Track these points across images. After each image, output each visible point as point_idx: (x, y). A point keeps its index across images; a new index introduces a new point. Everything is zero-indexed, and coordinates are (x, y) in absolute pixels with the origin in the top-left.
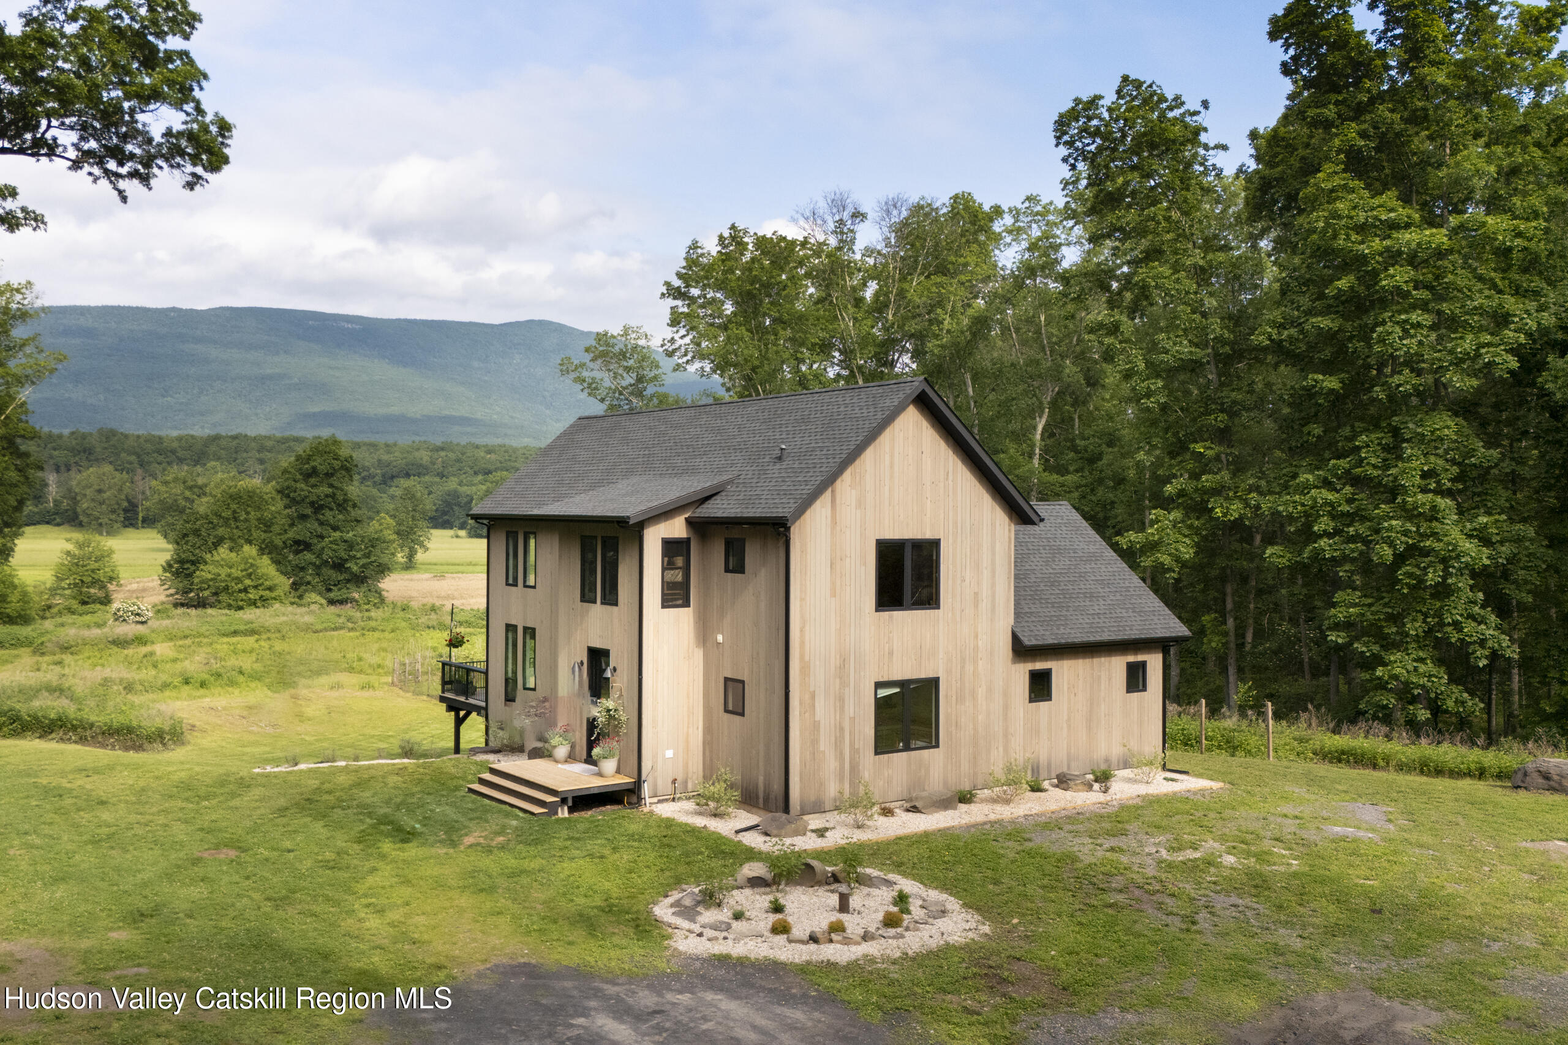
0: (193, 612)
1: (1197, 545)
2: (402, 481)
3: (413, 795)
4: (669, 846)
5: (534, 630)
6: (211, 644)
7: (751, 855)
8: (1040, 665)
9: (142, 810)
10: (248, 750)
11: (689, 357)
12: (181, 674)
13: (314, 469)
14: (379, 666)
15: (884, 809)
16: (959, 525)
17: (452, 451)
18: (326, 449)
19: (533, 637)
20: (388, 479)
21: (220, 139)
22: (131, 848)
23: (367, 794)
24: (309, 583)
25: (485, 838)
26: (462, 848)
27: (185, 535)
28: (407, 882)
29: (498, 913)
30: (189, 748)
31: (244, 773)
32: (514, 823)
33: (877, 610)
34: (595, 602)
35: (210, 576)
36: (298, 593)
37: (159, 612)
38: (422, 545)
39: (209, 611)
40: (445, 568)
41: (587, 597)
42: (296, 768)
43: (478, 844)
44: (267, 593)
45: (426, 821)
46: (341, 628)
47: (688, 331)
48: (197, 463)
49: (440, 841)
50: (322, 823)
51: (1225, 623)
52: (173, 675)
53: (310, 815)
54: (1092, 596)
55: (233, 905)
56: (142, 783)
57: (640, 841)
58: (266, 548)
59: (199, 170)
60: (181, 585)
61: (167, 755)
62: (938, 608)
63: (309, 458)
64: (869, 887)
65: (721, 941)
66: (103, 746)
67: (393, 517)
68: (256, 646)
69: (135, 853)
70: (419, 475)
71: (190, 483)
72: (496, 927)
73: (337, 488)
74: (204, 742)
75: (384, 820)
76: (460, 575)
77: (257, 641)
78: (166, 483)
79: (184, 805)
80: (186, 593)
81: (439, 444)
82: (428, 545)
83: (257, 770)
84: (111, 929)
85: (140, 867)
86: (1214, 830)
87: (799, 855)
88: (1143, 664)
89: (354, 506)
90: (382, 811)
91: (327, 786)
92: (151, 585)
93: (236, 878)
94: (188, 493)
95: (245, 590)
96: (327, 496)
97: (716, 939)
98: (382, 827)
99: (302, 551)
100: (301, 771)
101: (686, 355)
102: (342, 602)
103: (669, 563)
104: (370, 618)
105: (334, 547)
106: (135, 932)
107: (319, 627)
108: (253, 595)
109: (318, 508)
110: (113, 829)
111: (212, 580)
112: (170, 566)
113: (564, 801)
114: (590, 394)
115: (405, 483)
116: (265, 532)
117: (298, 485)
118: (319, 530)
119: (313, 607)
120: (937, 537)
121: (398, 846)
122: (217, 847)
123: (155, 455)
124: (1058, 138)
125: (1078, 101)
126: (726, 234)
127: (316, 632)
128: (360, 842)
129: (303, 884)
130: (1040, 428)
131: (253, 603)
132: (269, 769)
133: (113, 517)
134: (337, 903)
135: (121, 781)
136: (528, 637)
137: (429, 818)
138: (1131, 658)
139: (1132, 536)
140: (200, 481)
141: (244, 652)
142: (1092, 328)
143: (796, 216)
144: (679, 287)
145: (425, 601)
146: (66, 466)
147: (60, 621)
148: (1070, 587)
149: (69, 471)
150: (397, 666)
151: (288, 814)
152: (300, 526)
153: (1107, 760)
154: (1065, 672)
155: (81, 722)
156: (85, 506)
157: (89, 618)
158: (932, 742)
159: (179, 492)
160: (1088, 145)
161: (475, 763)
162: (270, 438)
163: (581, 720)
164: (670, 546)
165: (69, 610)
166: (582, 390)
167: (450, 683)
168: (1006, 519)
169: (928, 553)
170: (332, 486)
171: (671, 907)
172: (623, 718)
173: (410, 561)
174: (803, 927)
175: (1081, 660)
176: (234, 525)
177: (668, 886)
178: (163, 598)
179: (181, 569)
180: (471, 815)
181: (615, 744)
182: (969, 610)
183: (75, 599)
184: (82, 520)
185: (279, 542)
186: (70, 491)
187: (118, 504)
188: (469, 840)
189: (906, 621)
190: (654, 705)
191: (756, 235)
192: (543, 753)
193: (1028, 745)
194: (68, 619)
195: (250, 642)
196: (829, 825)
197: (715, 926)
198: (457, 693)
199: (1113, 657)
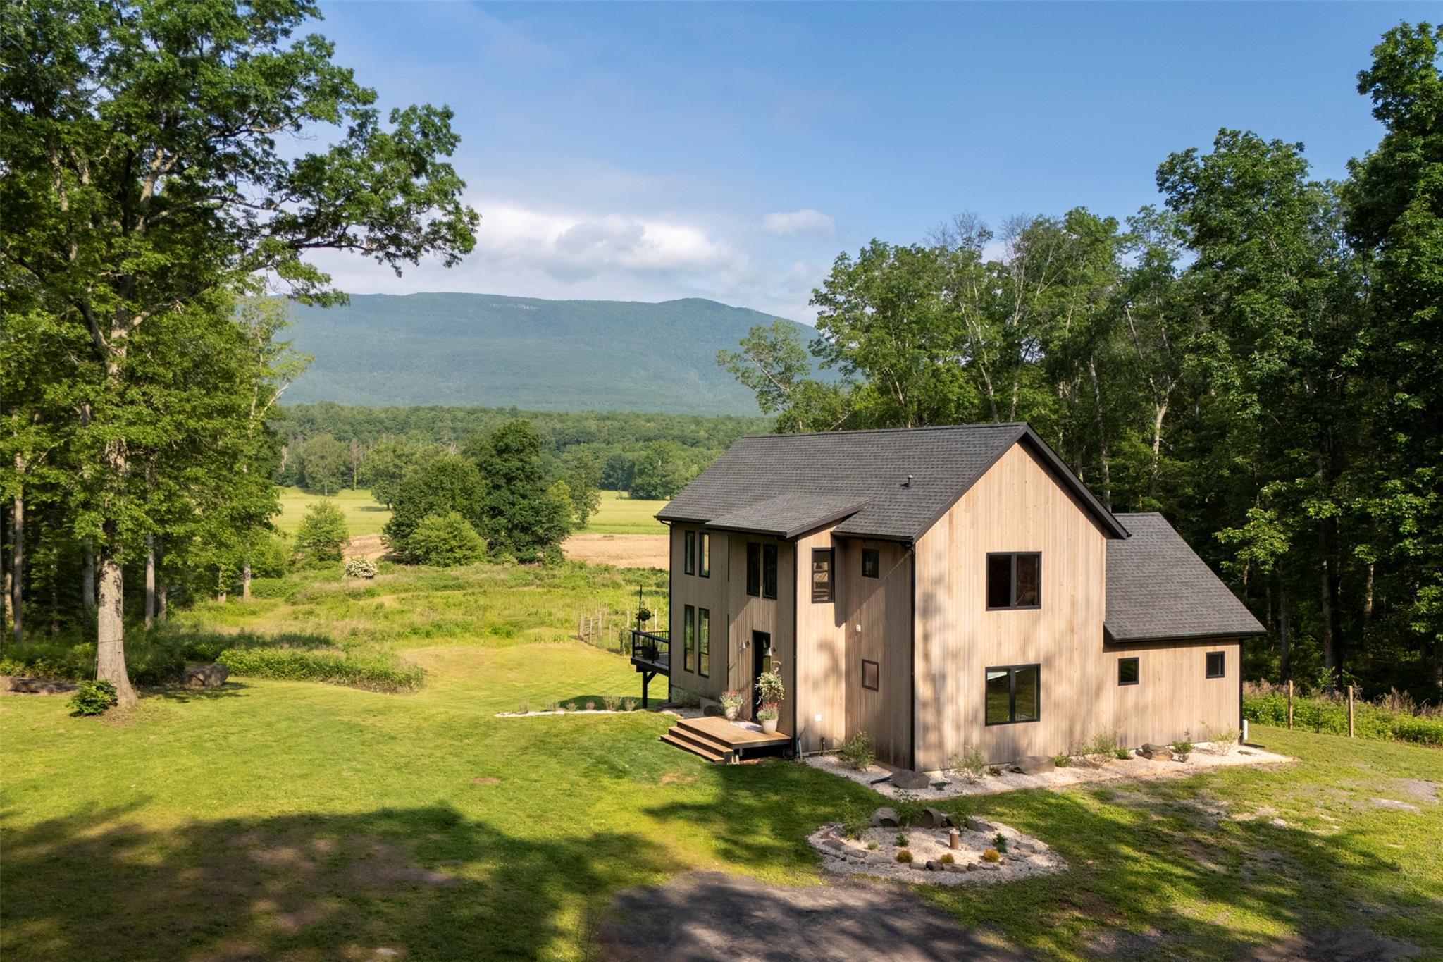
0: (409, 568)
1: (1291, 539)
2: (574, 447)
3: (619, 741)
4: (819, 791)
5: (707, 609)
6: (428, 597)
7: (885, 801)
8: (1128, 655)
9: (422, 745)
10: (474, 693)
11: (833, 357)
12: (409, 624)
13: (507, 446)
14: (566, 621)
15: (991, 770)
16: (1058, 540)
17: (616, 419)
19: (707, 615)
20: (561, 445)
21: (470, 226)
22: (424, 774)
23: (585, 738)
24: (502, 544)
25: (678, 777)
26: (661, 784)
28: (625, 809)
30: (428, 690)
31: (489, 718)
32: (699, 767)
33: (987, 610)
34: (758, 596)
35: (422, 538)
36: (494, 554)
37: (381, 567)
38: (593, 508)
39: (424, 568)
40: (614, 528)
41: (752, 590)
42: (528, 714)
43: (673, 783)
44: (470, 553)
45: (632, 762)
46: (532, 584)
47: (833, 333)
48: (401, 432)
49: (645, 779)
50: (555, 760)
51: (1321, 609)
52: (402, 626)
53: (545, 754)
54: (1176, 596)
55: (506, 819)
56: (415, 724)
57: (796, 787)
58: (468, 513)
59: (456, 252)
60: (398, 544)
61: (416, 695)
62: (1040, 608)
63: (501, 438)
64: (976, 829)
65: (859, 865)
66: (368, 689)
67: (568, 482)
68: (464, 599)
69: (429, 778)
70: (588, 442)
71: (398, 452)
73: (526, 462)
75: (600, 761)
76: (627, 536)
77: (464, 595)
78: (378, 452)
79: (451, 742)
80: (403, 551)
81: (605, 413)
82: (599, 508)
83: (498, 716)
84: (429, 833)
85: (434, 788)
86: (1273, 798)
87: (920, 804)
88: (1222, 655)
89: (540, 478)
90: (598, 753)
91: (553, 730)
92: (372, 543)
93: (503, 799)
94: (397, 461)
95: (451, 550)
96: (517, 469)
97: (856, 863)
98: (600, 765)
99: (496, 515)
100: (532, 718)
101: (830, 355)
102: (531, 561)
103: (819, 567)
104: (554, 576)
105: (524, 513)
107: (512, 583)
108: (458, 554)
109: (510, 479)
110: (407, 759)
111: (423, 541)
112: (389, 528)
113: (736, 752)
114: (743, 382)
116: (467, 499)
117: (494, 460)
118: (511, 497)
119: (507, 565)
120: (1038, 550)
121: (614, 781)
122: (484, 776)
123: (366, 425)
124: (1160, 185)
125: (1173, 156)
126: (868, 248)
127: (511, 587)
128: (586, 776)
129: (550, 806)
130: (1160, 417)
131: (458, 561)
132: (507, 715)
133: (333, 479)
134: (578, 822)
136: (703, 616)
137: (634, 760)
138: (1211, 649)
139: (1230, 531)
140: (407, 450)
141: (454, 604)
142: (1192, 348)
143: (927, 237)
144: (826, 294)
145: (599, 560)
146: (293, 434)
147: (304, 574)
148: (1157, 588)
149: (295, 438)
150: (582, 623)
151: (529, 751)
152: (495, 494)
153: (1187, 733)
154: (1149, 660)
155: (352, 668)
156: (310, 470)
157: (326, 572)
158: (1035, 716)
159: (389, 460)
160: (1190, 188)
161: (664, 717)
162: (461, 410)
163: (747, 687)
164: (818, 554)
165: (310, 565)
166: (737, 378)
167: (639, 648)
168: (1099, 534)
169: (1030, 563)
170: (521, 460)
171: (822, 837)
172: (781, 689)
173: (584, 522)
174: (920, 858)
175: (1164, 650)
176: (441, 493)
177: (819, 821)
178: (383, 553)
179: (398, 530)
180: (666, 759)
181: (775, 708)
182: (1066, 609)
183: (313, 555)
184: (308, 481)
185: (478, 508)
186: (298, 456)
187: (337, 468)
188: (666, 779)
189: (1012, 618)
190: (806, 679)
191: (896, 246)
192: (717, 711)
193: (1118, 721)
194: (310, 573)
195: (458, 594)
196: (946, 780)
197: (855, 854)
198: (645, 656)
199: (1194, 648)
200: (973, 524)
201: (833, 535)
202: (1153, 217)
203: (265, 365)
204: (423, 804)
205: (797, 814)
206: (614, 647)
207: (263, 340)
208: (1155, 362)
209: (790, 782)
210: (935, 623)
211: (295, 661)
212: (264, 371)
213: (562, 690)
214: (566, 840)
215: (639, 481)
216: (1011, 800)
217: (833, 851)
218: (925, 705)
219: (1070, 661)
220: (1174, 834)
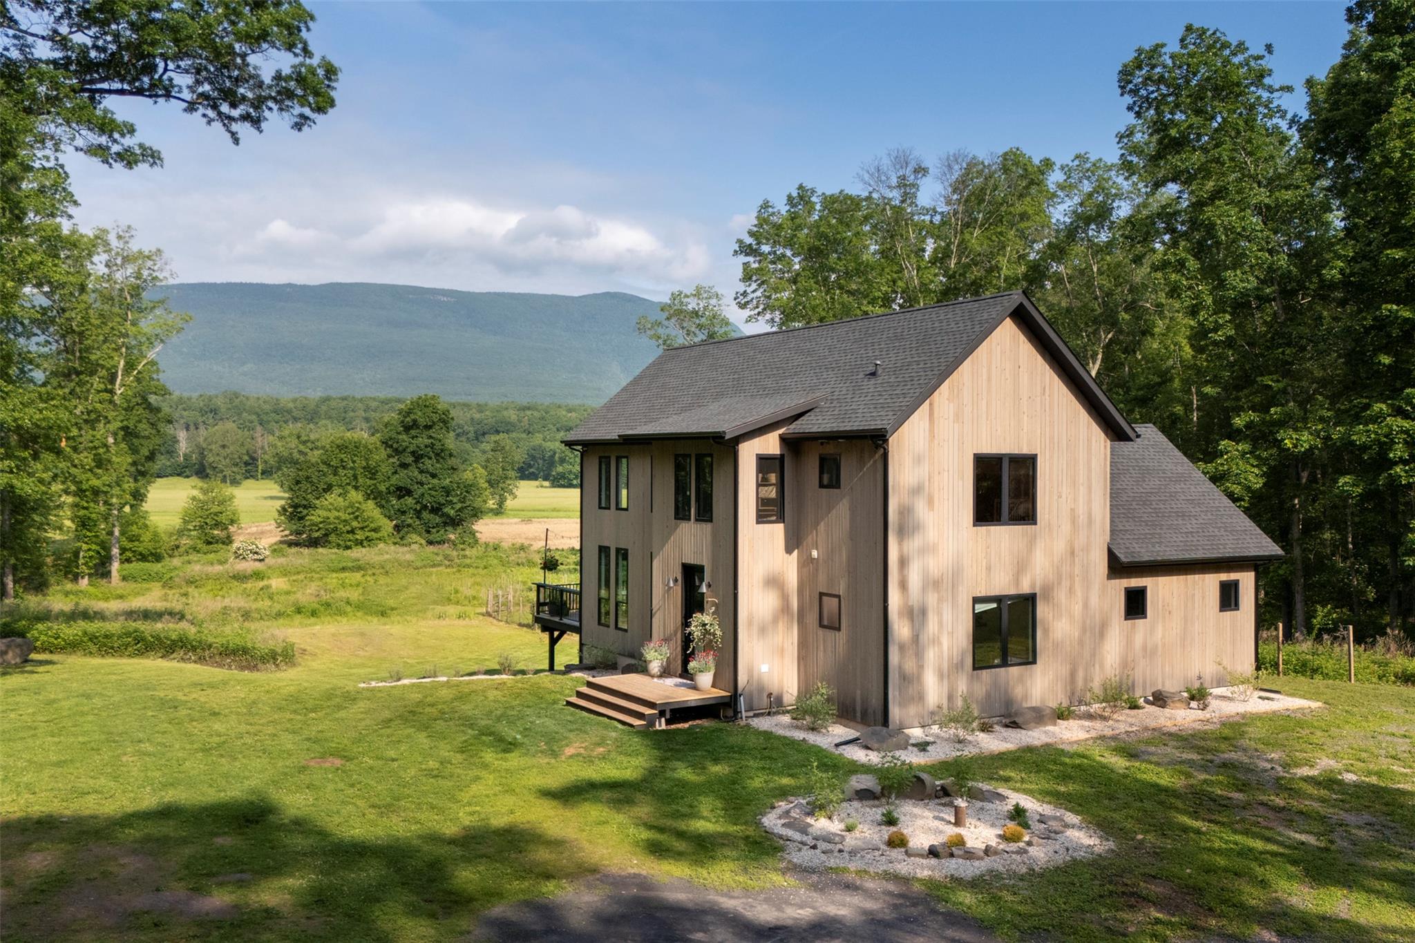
0: (306, 551)
1: (1265, 475)
2: (492, 436)
3: (513, 708)
4: (770, 758)
5: (626, 550)
6: (322, 579)
7: (856, 768)
8: (1135, 582)
9: (252, 721)
11: (760, 309)
12: (294, 604)
13: (415, 421)
14: (474, 598)
15: (982, 725)
16: (1056, 440)
17: (537, 410)
18: (424, 404)
19: (625, 557)
20: (480, 435)
21: (327, 82)
22: (240, 756)
23: (469, 707)
24: (409, 526)
25: (585, 748)
26: (564, 758)
27: (298, 482)
28: (510, 791)
29: (604, 823)
30: (300, 669)
31: (350, 687)
32: (614, 734)
33: (974, 525)
34: (689, 519)
35: (320, 520)
36: (400, 535)
37: (275, 551)
38: (511, 493)
39: (320, 550)
40: (533, 513)
41: (681, 513)
42: (399, 683)
43: (579, 755)
44: (374, 535)
45: (526, 732)
46: (439, 565)
47: (759, 285)
48: (311, 420)
49: (542, 752)
50: (425, 734)
52: (286, 605)
53: (413, 726)
54: (1184, 515)
55: (338, 812)
56: (253, 696)
57: (740, 753)
58: (374, 495)
59: (307, 111)
60: (295, 527)
61: (279, 675)
62: (1035, 524)
63: (409, 413)
64: (982, 800)
65: (836, 854)
66: (220, 665)
67: (485, 467)
68: (363, 580)
69: (244, 761)
70: (508, 432)
71: (304, 438)
72: (603, 836)
73: (435, 439)
74: (313, 664)
75: (485, 732)
76: (546, 520)
77: (363, 576)
78: (282, 438)
79: (292, 716)
80: (300, 534)
81: (525, 404)
82: (517, 494)
83: (362, 685)
84: (217, 835)
85: (247, 774)
86: (1325, 747)
88: (1236, 584)
89: (451, 455)
90: (483, 723)
91: (429, 699)
92: (268, 528)
93: (341, 785)
94: (302, 447)
95: (352, 532)
96: (426, 446)
97: (831, 851)
98: (484, 738)
99: (403, 496)
100: (404, 686)
101: (757, 307)
102: (440, 542)
103: (764, 479)
104: (465, 557)
105: (433, 493)
106: (240, 837)
107: (419, 564)
108: (360, 535)
109: (418, 457)
110: (223, 739)
111: (321, 523)
112: (284, 509)
113: (662, 713)
115: (494, 438)
116: (370, 479)
117: (400, 437)
118: (419, 477)
119: (414, 547)
120: (1034, 452)
121: (500, 756)
122: (323, 757)
123: (273, 414)
124: (1122, 87)
125: (1141, 51)
126: (795, 194)
127: (417, 568)
128: (463, 752)
129: (406, 791)
131: (360, 543)
132: (373, 684)
133: (235, 469)
134: (441, 811)
135: (234, 694)
136: (620, 558)
137: (529, 729)
138: (1224, 577)
140: (312, 437)
141: (351, 585)
143: (861, 173)
144: (750, 245)
145: (514, 541)
146: (195, 424)
147: (186, 558)
148: (1162, 506)
149: (197, 428)
150: (491, 597)
151: (392, 724)
152: (403, 473)
153: (1200, 678)
154: (1159, 589)
155: (200, 642)
156: (211, 459)
157: (212, 556)
158: (1030, 658)
159: (294, 446)
160: (1153, 92)
161: (572, 679)
162: (374, 399)
163: (675, 635)
164: (764, 462)
165: (195, 549)
166: (658, 346)
167: (544, 604)
168: (1103, 435)
169: (1025, 466)
170: (431, 437)
171: (780, 818)
172: (719, 633)
173: (500, 507)
174: (921, 839)
175: (1175, 578)
176: (341, 472)
177: (774, 797)
178: (278, 538)
179: (295, 512)
180: (571, 727)
181: (711, 657)
182: (1066, 528)
183: (200, 538)
184: (208, 471)
185: (383, 488)
186: (198, 446)
187: (240, 458)
188: (569, 751)
189: (1003, 536)
190: (750, 623)
191: (823, 194)
192: (639, 666)
193: (1125, 664)
194: (194, 557)
195: (357, 576)
196: (930, 739)
197: (828, 838)
198: (552, 613)
199: (1207, 576)
200: (958, 417)
201: (783, 439)
202: (1088, 165)
203: (134, 324)
204: (222, 794)
205: (744, 788)
206: (525, 622)
207: (132, 296)
208: (1093, 310)
209: (731, 749)
210: (913, 544)
211: (128, 634)
212: (132, 330)
213: (461, 665)
214: (419, 837)
215: (560, 469)
216: (1013, 760)
217: (797, 836)
218: (902, 648)
219: (1071, 590)
220: (1230, 795)
